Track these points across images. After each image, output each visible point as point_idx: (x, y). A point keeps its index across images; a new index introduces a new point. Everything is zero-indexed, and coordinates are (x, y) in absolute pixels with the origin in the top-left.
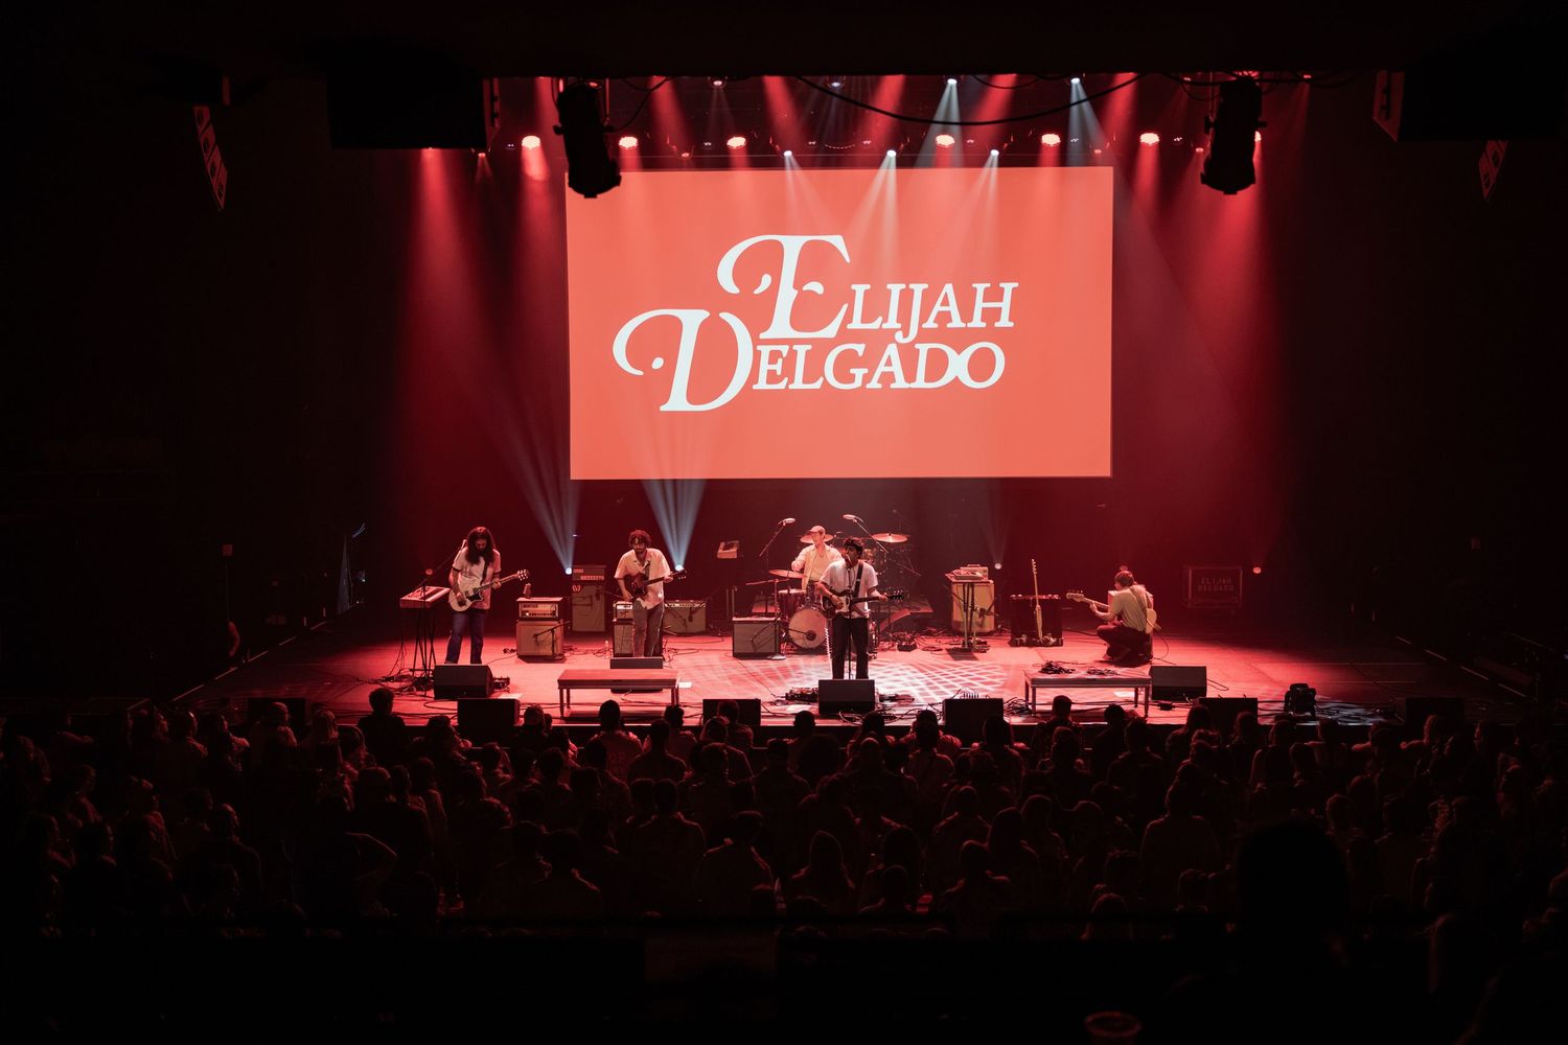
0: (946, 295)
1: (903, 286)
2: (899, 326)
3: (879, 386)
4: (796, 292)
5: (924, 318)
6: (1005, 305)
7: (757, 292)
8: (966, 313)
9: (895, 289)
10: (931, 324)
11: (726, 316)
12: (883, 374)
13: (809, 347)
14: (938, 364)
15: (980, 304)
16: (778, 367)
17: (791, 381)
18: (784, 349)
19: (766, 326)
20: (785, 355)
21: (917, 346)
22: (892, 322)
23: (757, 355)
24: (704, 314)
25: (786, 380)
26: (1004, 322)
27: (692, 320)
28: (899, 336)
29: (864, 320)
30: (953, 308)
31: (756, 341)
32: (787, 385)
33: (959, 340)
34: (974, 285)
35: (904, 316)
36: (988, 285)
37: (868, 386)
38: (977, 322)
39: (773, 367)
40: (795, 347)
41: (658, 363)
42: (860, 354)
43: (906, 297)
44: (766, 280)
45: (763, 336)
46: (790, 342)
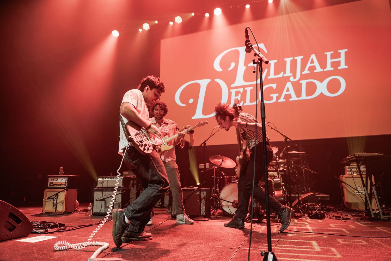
0: (312, 59)
1: (292, 58)
2: (291, 74)
3: (284, 100)
4: (245, 67)
5: (303, 69)
6: (342, 59)
7: (229, 69)
8: (323, 65)
9: (288, 60)
10: (306, 72)
11: (217, 80)
12: (286, 95)
13: (252, 88)
14: (311, 88)
15: (329, 61)
16: (239, 98)
17: (245, 102)
18: (241, 90)
19: (234, 81)
20: (241, 92)
21: (301, 82)
22: (288, 73)
23: (230, 94)
24: (208, 81)
25: (243, 102)
26: (343, 66)
27: (204, 83)
28: (292, 79)
29: (275, 74)
30: (316, 64)
31: (229, 88)
32: (243, 104)
33: (321, 77)
34: (325, 53)
35: (293, 70)
36: (332, 52)
37: (279, 101)
38: (329, 68)
39: (236, 97)
40: (246, 89)
41: (191, 101)
42: (275, 88)
43: (294, 63)
44: (233, 65)
45: (232, 86)
46: (244, 87)
